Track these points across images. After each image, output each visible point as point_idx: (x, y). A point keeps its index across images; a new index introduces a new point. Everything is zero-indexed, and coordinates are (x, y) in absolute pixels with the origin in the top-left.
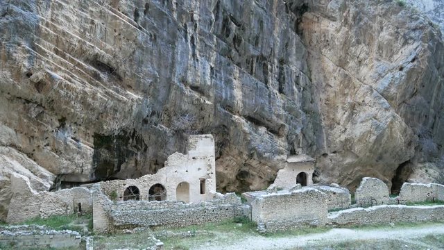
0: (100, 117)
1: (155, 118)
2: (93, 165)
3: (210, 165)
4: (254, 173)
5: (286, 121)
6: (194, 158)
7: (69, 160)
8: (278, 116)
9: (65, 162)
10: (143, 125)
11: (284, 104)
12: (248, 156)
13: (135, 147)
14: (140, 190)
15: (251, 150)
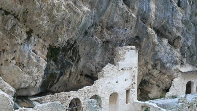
0: (56, 29)
1: (92, 30)
2: (43, 78)
3: (134, 76)
4: (154, 82)
5: (182, 33)
6: (122, 69)
7: (29, 74)
8: (178, 28)
9: (26, 76)
10: (83, 37)
11: (183, 17)
12: (152, 65)
13: (71, 58)
14: (82, 101)
15: (157, 60)
